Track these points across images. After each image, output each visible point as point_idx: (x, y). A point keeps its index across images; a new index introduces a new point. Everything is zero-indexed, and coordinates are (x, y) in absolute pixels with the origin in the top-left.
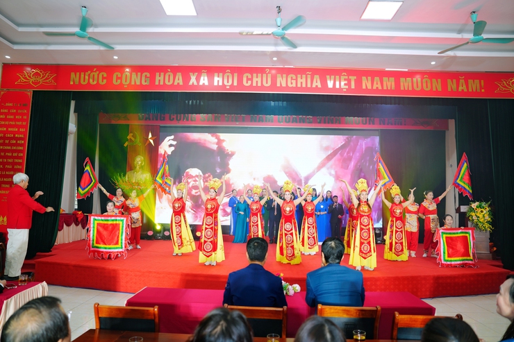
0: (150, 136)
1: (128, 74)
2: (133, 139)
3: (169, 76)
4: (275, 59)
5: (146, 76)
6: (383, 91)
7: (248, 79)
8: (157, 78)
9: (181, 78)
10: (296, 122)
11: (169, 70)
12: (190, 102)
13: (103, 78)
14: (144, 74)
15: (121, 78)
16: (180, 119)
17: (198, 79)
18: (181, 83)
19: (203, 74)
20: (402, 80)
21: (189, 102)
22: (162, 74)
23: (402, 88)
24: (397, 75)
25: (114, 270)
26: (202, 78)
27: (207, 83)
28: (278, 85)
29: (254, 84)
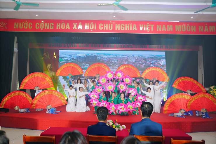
0: (54, 54)
1: (43, 24)
2: (46, 56)
3: (63, 25)
4: (114, 16)
5: (52, 25)
6: (167, 32)
7: (101, 26)
8: (57, 26)
9: (69, 26)
10: (125, 47)
11: (63, 22)
12: (74, 37)
13: (31, 26)
15: (39, 26)
16: (69, 46)
17: (77, 27)
18: (69, 28)
19: (80, 24)
20: (176, 26)
21: (73, 38)
22: (60, 24)
23: (176, 30)
24: (174, 24)
25: (36, 119)
26: (79, 26)
27: (81, 28)
28: (116, 29)
29: (105, 29)
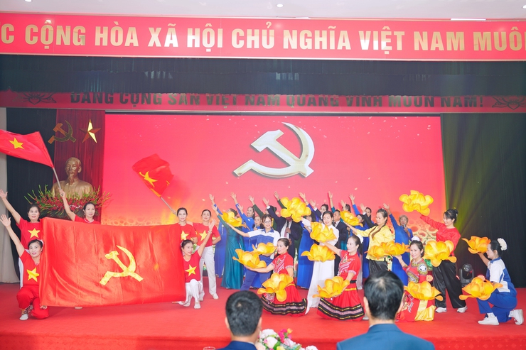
0: (90, 127)
1: (51, 28)
2: (63, 132)
3: (117, 32)
4: (280, 6)
5: (79, 32)
6: (445, 52)
7: (239, 38)
8: (98, 35)
9: (135, 36)
10: (315, 105)
11: (116, 23)
12: (153, 73)
13: (9, 33)
14: (76, 29)
15: (38, 34)
16: (137, 102)
17: (162, 38)
18: (136, 44)
19: (170, 29)
20: (477, 35)
21: (150, 74)
22: (106, 29)
23: (476, 48)
24: (469, 28)
25: (29, 336)
26: (168, 37)
27: (176, 44)
28: (286, 46)
29: (249, 46)
